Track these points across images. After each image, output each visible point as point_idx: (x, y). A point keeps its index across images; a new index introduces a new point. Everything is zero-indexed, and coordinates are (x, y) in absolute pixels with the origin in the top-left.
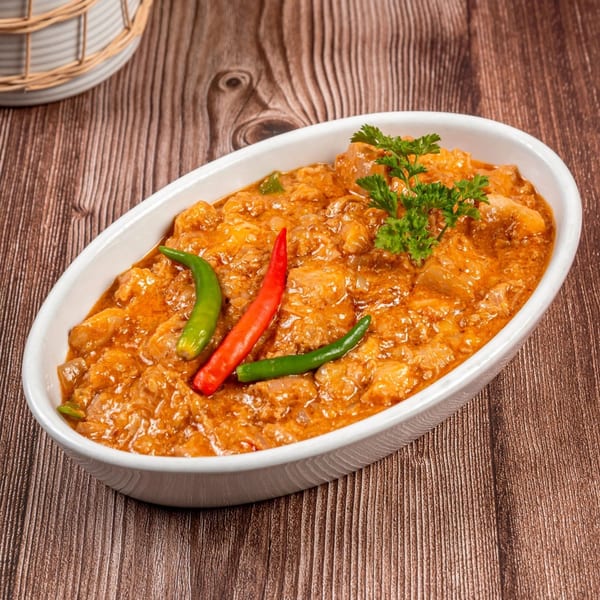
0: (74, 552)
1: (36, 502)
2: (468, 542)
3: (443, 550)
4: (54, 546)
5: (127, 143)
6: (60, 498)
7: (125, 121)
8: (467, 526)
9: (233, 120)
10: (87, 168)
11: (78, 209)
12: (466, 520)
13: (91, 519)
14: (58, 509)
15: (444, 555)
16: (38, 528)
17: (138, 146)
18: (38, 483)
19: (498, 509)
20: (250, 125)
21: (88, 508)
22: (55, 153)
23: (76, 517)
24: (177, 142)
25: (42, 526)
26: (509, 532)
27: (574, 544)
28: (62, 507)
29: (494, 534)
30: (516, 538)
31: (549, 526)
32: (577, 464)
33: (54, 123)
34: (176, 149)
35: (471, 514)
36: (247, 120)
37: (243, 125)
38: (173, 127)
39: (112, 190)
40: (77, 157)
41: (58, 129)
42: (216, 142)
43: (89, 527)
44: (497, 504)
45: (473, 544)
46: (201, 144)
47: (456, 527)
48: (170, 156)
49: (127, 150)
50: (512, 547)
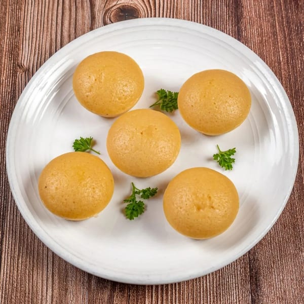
0: (27, 295)
1: (6, 262)
2: (235, 292)
3: (221, 297)
4: (17, 291)
5: (46, 20)
6: (18, 260)
7: (44, 5)
8: (234, 281)
9: (103, 5)
10: (24, 38)
11: (21, 66)
12: (234, 277)
13: (35, 273)
14: (18, 266)
15: (222, 300)
16: (8, 279)
17: (52, 23)
18: (7, 250)
19: (251, 270)
20: (112, 9)
21: (33, 266)
22: (6, 27)
23: (27, 272)
24: (73, 21)
25: (10, 278)
26: (256, 284)
27: (291, 294)
28: (20, 265)
29: (249, 286)
30: (260, 289)
31: (278, 281)
32: (294, 242)
33: (5, 6)
34: (73, 26)
35: (236, 273)
36: (111, 6)
37: (109, 9)
38: (70, 10)
39: (38, 53)
40: (19, 30)
41: (7, 10)
42: (95, 21)
43: (35, 278)
44: (250, 267)
45: (237, 293)
46: (86, 22)
47: (228, 282)
48: (69, 31)
49: (45, 26)
50: (258, 295)
